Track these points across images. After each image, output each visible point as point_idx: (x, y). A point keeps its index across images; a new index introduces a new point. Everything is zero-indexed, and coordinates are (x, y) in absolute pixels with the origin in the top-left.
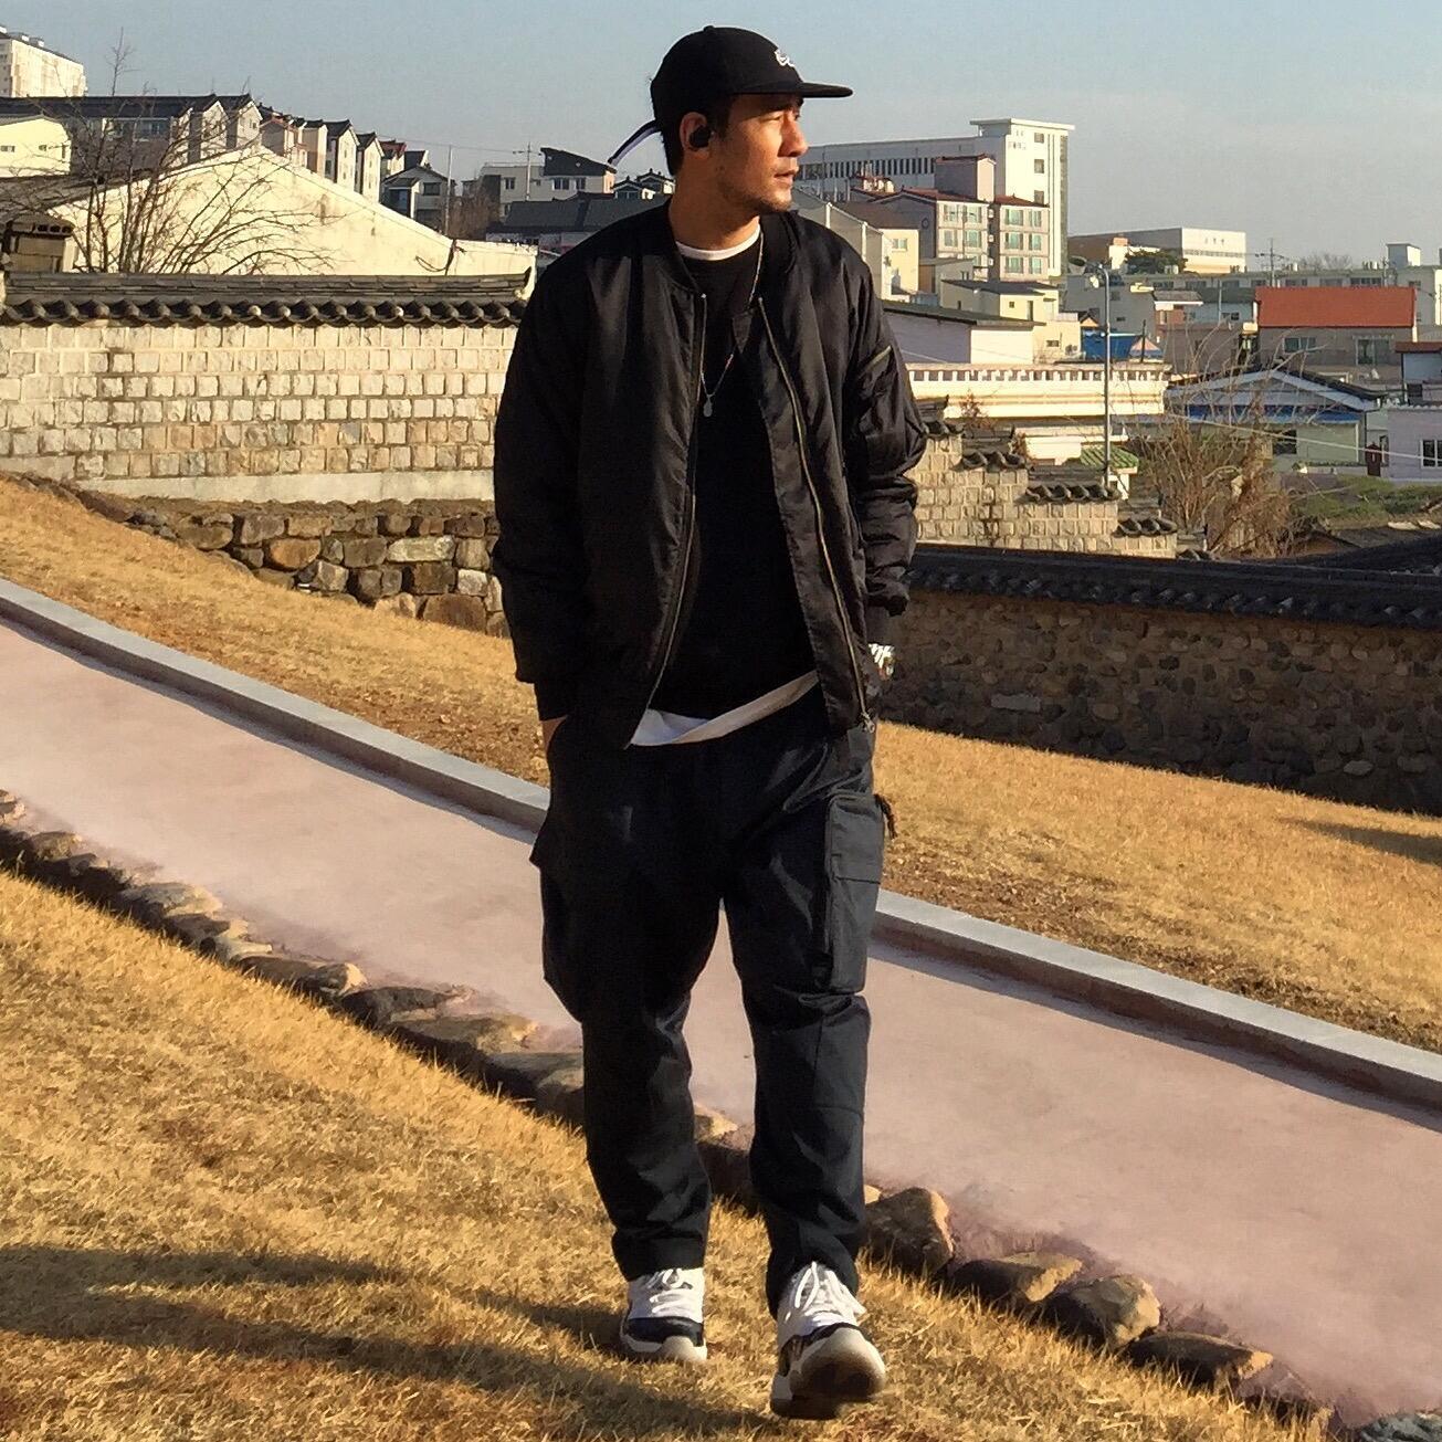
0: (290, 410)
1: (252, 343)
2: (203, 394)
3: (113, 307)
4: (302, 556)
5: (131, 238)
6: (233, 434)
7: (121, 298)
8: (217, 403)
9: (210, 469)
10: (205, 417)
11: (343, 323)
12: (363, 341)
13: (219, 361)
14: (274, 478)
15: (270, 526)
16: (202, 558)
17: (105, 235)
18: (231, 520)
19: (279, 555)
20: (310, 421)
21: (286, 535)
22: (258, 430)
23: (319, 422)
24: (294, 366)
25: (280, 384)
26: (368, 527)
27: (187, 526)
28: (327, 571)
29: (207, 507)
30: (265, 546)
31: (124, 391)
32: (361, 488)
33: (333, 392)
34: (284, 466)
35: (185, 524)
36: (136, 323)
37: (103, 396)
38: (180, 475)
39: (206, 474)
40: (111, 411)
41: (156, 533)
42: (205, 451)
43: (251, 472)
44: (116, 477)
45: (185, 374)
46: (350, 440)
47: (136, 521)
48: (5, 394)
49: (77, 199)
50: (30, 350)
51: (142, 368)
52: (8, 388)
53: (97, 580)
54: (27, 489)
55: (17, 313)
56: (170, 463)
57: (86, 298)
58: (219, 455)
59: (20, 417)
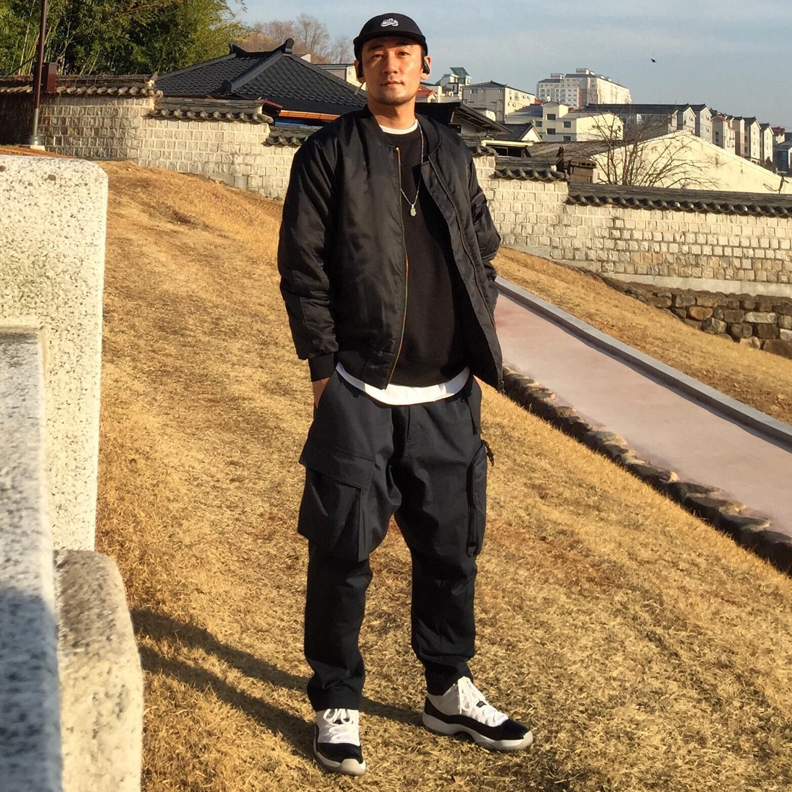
0: (696, 250)
1: (677, 219)
2: (655, 239)
3: (614, 199)
4: (704, 315)
5: (626, 171)
6: (670, 258)
7: (617, 196)
8: (662, 244)
9: (661, 273)
10: (657, 249)
11: (718, 212)
12: (729, 221)
13: (662, 225)
14: (690, 279)
15: (689, 300)
16: (658, 311)
17: (615, 168)
18: (670, 296)
19: (693, 313)
20: (705, 255)
21: (696, 305)
22: (681, 257)
23: (710, 256)
24: (697, 230)
25: (691, 238)
26: (735, 305)
27: (651, 296)
28: (716, 323)
29: (660, 289)
30: (687, 309)
31: (621, 235)
32: (731, 287)
33: (715, 243)
34: (694, 274)
35: (650, 295)
36: (625, 207)
37: (611, 237)
38: (647, 274)
39: (659, 275)
40: (616, 244)
41: (637, 298)
42: (658, 264)
43: (679, 275)
45: (647, 230)
46: (725, 265)
47: (628, 292)
48: (570, 233)
49: (603, 152)
50: (580, 216)
51: (628, 226)
52: (571, 231)
53: (599, 313)
54: (581, 274)
55: (574, 200)
56: (642, 268)
57: (603, 195)
58: (664, 267)
59: (577, 243)
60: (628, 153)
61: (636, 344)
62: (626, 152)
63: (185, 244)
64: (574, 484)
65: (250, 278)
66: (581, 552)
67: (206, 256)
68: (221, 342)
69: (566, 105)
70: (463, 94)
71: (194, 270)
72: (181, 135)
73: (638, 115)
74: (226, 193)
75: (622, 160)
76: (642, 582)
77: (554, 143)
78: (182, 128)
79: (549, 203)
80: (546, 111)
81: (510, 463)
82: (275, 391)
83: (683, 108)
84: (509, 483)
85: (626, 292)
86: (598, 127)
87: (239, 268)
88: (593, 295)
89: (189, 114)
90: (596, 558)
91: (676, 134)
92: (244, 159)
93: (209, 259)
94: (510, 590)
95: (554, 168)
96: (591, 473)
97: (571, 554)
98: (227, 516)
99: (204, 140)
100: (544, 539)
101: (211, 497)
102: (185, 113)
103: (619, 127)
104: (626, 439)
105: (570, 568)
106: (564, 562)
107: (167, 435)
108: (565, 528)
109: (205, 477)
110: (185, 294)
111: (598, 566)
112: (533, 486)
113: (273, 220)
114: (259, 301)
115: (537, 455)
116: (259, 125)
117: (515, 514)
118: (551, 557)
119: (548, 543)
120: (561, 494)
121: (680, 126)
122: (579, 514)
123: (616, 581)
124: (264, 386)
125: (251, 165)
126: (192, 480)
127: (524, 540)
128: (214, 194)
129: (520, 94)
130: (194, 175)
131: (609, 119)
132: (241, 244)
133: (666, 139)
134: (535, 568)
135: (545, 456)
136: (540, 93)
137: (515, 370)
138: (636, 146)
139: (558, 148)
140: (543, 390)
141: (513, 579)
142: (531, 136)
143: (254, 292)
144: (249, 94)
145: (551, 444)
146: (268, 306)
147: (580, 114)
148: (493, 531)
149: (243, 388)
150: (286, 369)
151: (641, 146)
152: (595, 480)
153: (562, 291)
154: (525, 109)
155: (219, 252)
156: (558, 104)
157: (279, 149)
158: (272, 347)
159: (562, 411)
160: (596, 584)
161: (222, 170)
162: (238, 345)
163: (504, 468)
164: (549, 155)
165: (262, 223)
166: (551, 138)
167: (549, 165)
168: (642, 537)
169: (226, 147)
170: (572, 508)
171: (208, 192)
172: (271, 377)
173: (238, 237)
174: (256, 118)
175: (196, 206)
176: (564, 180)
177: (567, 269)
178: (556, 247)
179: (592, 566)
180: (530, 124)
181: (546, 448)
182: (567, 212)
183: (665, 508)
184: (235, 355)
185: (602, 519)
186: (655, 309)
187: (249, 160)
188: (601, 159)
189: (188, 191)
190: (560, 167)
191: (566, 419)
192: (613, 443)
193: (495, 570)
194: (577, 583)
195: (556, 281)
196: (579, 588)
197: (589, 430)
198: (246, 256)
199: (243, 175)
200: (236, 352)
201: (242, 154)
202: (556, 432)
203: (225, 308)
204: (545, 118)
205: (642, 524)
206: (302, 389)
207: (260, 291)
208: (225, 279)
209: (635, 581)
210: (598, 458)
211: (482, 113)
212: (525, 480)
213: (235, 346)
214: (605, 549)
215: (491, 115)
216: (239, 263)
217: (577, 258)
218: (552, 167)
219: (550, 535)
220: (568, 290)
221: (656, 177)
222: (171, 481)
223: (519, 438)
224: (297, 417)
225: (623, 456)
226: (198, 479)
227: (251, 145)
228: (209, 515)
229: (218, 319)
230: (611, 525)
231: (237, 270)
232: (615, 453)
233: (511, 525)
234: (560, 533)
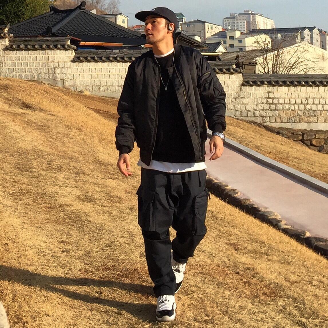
0: (314, 107)
1: (303, 91)
2: (292, 103)
3: (268, 82)
4: (320, 143)
5: (274, 66)
6: (300, 113)
7: (269, 80)
8: (295, 105)
9: (295, 121)
10: (293, 108)
13: (295, 95)
14: (311, 124)
15: (311, 136)
16: (294, 143)
17: (268, 64)
18: (301, 134)
19: (314, 142)
20: (319, 110)
21: (315, 138)
22: (306, 112)
23: (322, 110)
24: (314, 97)
25: (311, 101)
27: (290, 135)
29: (295, 130)
30: (310, 140)
31: (273, 102)
33: (324, 103)
34: (314, 121)
35: (290, 134)
36: (274, 86)
37: (267, 103)
38: (288, 122)
39: (294, 122)
40: (270, 107)
41: (283, 136)
42: (294, 117)
43: (305, 122)
44: (273, 122)
45: (287, 98)
47: (278, 133)
48: (245, 102)
49: (261, 56)
50: (250, 92)
51: (276, 96)
52: (245, 101)
53: (262, 145)
54: (251, 125)
55: (246, 83)
56: (285, 119)
57: (262, 80)
58: (297, 118)
59: (249, 108)
60: (275, 56)
61: (283, 162)
62: (273, 55)
63: (30, 120)
64: (253, 241)
65: (68, 137)
66: (259, 279)
67: (42, 126)
68: (53, 174)
69: (239, 31)
70: (182, 28)
71: (36, 135)
72: (24, 59)
73: (279, 34)
74: (51, 90)
75: (271, 60)
76: (293, 294)
77: (233, 52)
78: (25, 54)
79: (233, 86)
80: (229, 34)
81: (217, 232)
82: (84, 200)
83: (303, 29)
84: (217, 243)
85: (277, 133)
86: (258, 42)
87: (61, 132)
88: (258, 136)
89: (29, 47)
90: (267, 282)
91: (300, 43)
92: (61, 70)
93: (44, 128)
94: (220, 303)
95: (234, 66)
96: (262, 235)
97: (253, 281)
98: (61, 272)
99: (38, 61)
100: (238, 273)
101: (51, 262)
102: (26, 46)
103: (269, 41)
104: (280, 215)
105: (253, 288)
106: (249, 285)
107: (25, 228)
108: (249, 266)
109: (47, 251)
110: (31, 148)
111: (268, 286)
112: (231, 244)
113: (79, 104)
114: (73, 150)
115: (232, 227)
116: (68, 51)
117: (221, 260)
118: (242, 283)
119: (240, 275)
120: (246, 248)
121: (302, 39)
122: (257, 258)
123: (279, 294)
124: (78, 197)
125: (65, 74)
126: (40, 253)
127: (227, 274)
128: (45, 91)
129: (214, 26)
130: (33, 81)
131: (263, 37)
132: (61, 118)
133: (295, 47)
134: (234, 290)
135: (237, 227)
136: (225, 25)
137: (217, 180)
138: (278, 52)
139: (236, 55)
140: (234, 190)
141: (222, 297)
142: (221, 49)
143: (70, 145)
144: (62, 34)
145: (239, 220)
146: (78, 152)
147: (247, 35)
148: (210, 270)
149: (66, 199)
150: (90, 187)
151: (281, 51)
152: (264, 238)
153: (242, 135)
154: (217, 34)
155: (50, 123)
156: (235, 30)
157: (80, 64)
158: (81, 175)
159: (244, 201)
160: (268, 296)
161: (49, 77)
162: (63, 175)
163: (214, 235)
164: (231, 59)
165: (73, 106)
166: (232, 50)
167: (231, 65)
168: (292, 269)
169: (51, 64)
170: (252, 255)
171: (41, 90)
172: (81, 192)
173: (59, 115)
174: (67, 47)
175: (35, 98)
176: (240, 73)
177: (244, 122)
178: (237, 110)
179: (265, 286)
180: (220, 42)
181: (236, 222)
182: (242, 90)
183: (303, 251)
184: (61, 181)
185: (269, 260)
186: (293, 141)
187: (64, 70)
188: (260, 60)
189: (30, 90)
190: (238, 66)
191: (247, 206)
192: (273, 217)
193: (212, 292)
194: (257, 296)
195: (238, 129)
196: (259, 299)
197: (260, 211)
198: (65, 125)
199: (61, 80)
200: (61, 179)
201: (60, 68)
202: (242, 213)
203: (54, 155)
204: (228, 38)
205: (291, 261)
206: (100, 198)
207: (74, 144)
208: (53, 139)
209: (289, 293)
210: (266, 226)
211: (193, 37)
212: (226, 241)
213: (61, 176)
214: (272, 277)
215: (198, 39)
216: (61, 129)
217: (249, 115)
218: (233, 66)
219: (241, 271)
220: (245, 134)
221: (291, 68)
222: (28, 254)
223: (222, 218)
224: (98, 214)
225: (279, 224)
226: (43, 252)
227: (65, 62)
228: (50, 272)
229: (51, 161)
230: (274, 263)
231: (60, 133)
232: (275, 223)
233: (219, 267)
234: (246, 269)
